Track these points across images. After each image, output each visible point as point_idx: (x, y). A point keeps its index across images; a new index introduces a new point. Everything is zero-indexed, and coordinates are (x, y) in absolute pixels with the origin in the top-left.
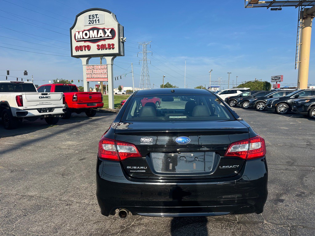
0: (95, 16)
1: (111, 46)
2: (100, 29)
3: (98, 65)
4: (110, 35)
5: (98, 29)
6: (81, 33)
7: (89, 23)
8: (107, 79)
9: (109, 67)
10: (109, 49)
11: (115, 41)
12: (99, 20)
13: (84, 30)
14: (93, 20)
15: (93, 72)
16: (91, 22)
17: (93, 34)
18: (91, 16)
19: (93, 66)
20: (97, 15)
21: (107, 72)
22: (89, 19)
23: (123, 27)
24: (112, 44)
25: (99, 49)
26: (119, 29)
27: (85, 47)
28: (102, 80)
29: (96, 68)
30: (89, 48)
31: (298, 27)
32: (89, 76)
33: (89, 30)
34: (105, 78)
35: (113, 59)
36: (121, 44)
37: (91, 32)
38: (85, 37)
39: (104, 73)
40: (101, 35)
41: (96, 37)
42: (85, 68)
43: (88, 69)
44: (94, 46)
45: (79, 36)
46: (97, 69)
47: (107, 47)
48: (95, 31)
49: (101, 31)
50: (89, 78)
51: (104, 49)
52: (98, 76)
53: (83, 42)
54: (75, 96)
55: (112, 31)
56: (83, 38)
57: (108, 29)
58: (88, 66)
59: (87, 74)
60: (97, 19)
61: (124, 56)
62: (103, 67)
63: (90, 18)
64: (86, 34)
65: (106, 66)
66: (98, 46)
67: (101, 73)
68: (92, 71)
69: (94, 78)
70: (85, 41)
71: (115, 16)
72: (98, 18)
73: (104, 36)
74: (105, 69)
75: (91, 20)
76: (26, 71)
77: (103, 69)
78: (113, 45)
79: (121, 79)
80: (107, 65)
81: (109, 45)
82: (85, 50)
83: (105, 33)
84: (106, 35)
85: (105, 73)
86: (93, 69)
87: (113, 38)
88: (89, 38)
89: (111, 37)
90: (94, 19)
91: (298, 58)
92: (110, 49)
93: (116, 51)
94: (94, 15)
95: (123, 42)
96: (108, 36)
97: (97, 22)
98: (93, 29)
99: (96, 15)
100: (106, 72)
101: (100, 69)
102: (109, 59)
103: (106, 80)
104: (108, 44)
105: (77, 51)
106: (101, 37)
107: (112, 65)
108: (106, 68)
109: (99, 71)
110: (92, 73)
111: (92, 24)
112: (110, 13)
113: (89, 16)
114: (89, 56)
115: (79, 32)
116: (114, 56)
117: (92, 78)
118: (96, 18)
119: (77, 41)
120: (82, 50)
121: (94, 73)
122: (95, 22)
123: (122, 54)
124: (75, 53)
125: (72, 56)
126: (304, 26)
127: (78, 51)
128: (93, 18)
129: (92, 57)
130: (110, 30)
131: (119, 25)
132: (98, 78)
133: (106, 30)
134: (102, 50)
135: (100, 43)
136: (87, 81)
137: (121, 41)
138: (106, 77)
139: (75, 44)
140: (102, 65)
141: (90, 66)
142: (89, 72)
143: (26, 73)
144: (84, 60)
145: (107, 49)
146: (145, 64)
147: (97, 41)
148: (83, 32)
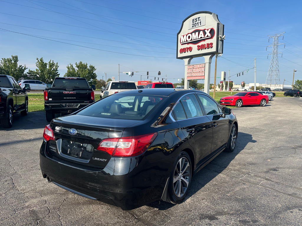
0: (198, 19)
1: (210, 46)
2: (201, 30)
3: (197, 65)
4: (209, 35)
6: (185, 36)
7: (193, 27)
8: (204, 77)
9: (207, 66)
11: (214, 41)
12: (200, 22)
13: (188, 34)
14: (196, 23)
16: (194, 26)
17: (195, 36)
18: (195, 20)
19: (193, 65)
21: (205, 70)
22: (193, 22)
23: (224, 25)
24: (211, 43)
25: (199, 50)
26: (219, 28)
27: (188, 48)
28: (200, 78)
29: (195, 67)
30: (190, 49)
32: (189, 75)
33: (191, 33)
34: (202, 76)
35: (211, 58)
36: (220, 43)
37: (193, 34)
38: (188, 40)
39: (202, 71)
40: (201, 36)
41: (197, 38)
42: (186, 67)
43: (189, 69)
44: (194, 47)
45: (183, 39)
46: (196, 68)
47: (206, 47)
48: (197, 33)
49: (201, 33)
50: (189, 77)
51: (203, 49)
52: (197, 75)
53: (187, 44)
55: (212, 31)
56: (187, 41)
57: (208, 30)
58: (189, 66)
59: (188, 73)
60: (200, 21)
61: (222, 53)
62: (201, 66)
64: (189, 37)
65: (204, 65)
66: (198, 46)
67: (200, 72)
68: (192, 70)
69: (193, 76)
70: (188, 43)
71: (217, 15)
72: (200, 20)
73: (204, 36)
74: (203, 67)
75: (194, 23)
76: (159, 72)
77: (201, 68)
78: (212, 44)
79: (243, 75)
80: (205, 64)
81: (208, 44)
82: (188, 52)
83: (205, 33)
84: (206, 36)
85: (203, 71)
86: (193, 68)
87: (212, 37)
88: (191, 40)
89: (210, 37)
90: (197, 22)
92: (209, 48)
93: (214, 49)
94: (197, 18)
96: (208, 36)
97: (199, 24)
98: (195, 32)
100: (204, 71)
101: (198, 68)
102: (207, 58)
103: (203, 77)
105: (181, 53)
106: (201, 38)
107: (210, 63)
109: (198, 70)
110: (192, 72)
111: (195, 27)
112: (211, 14)
113: (193, 20)
114: (191, 57)
115: (184, 36)
116: (212, 54)
117: (191, 77)
118: (199, 21)
119: (182, 44)
120: (185, 52)
121: (194, 72)
122: (197, 25)
123: (220, 51)
124: (180, 55)
125: (177, 58)
127: (182, 53)
128: (196, 21)
129: (193, 57)
130: (209, 30)
131: (218, 24)
132: (196, 76)
133: (206, 31)
134: (201, 50)
135: (200, 44)
136: (187, 79)
137: (220, 39)
138: (204, 75)
139: (180, 47)
140: (200, 64)
141: (191, 65)
142: (190, 71)
143: (159, 74)
144: (186, 60)
145: (206, 49)
146: (275, 58)
147: (198, 42)
148: (187, 35)
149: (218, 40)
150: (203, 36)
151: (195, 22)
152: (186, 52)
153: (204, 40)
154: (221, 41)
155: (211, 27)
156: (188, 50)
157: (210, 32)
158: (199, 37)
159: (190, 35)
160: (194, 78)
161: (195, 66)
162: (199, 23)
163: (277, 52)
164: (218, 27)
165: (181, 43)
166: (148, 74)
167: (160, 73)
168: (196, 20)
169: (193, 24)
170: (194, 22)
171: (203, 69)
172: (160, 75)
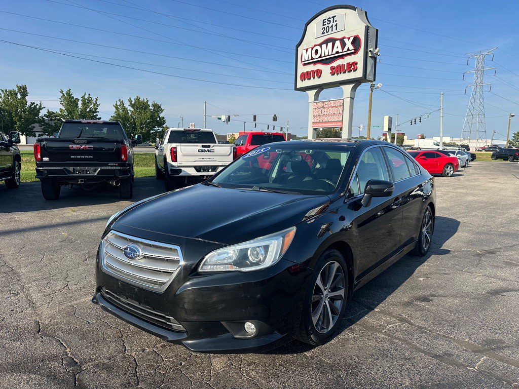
0: (332, 20)
1: (352, 67)
2: (338, 40)
3: (330, 101)
4: (351, 47)
5: (333, 41)
6: (310, 50)
7: (323, 33)
8: (341, 124)
9: (347, 103)
10: (349, 72)
11: (359, 58)
12: (336, 25)
13: (315, 46)
14: (328, 27)
15: (322, 113)
16: (325, 31)
17: (326, 50)
18: (326, 21)
19: (323, 102)
20: (335, 16)
21: (343, 111)
22: (323, 25)
23: (377, 30)
24: (353, 63)
25: (333, 74)
26: (368, 35)
27: (314, 72)
28: (334, 124)
29: (327, 106)
30: (318, 73)
32: (316, 120)
33: (320, 45)
34: (339, 121)
35: (354, 89)
36: (370, 62)
37: (324, 46)
38: (314, 56)
39: (338, 112)
40: (337, 50)
41: (330, 53)
42: (311, 106)
43: (315, 109)
44: (326, 69)
45: (307, 56)
46: (328, 108)
47: (346, 68)
48: (330, 45)
49: (338, 43)
50: (316, 122)
51: (341, 73)
52: (329, 119)
53: (312, 65)
55: (356, 41)
56: (312, 58)
57: (349, 39)
58: (316, 103)
59: (314, 116)
61: (374, 81)
62: (337, 103)
63: (325, 24)
64: (316, 52)
65: (341, 102)
66: (332, 68)
67: (334, 114)
68: (322, 110)
69: (323, 122)
70: (315, 63)
72: (336, 21)
73: (343, 50)
74: (340, 106)
75: (325, 27)
77: (337, 107)
78: (355, 64)
80: (344, 100)
81: (348, 64)
82: (314, 78)
83: (343, 44)
84: (345, 49)
85: (340, 113)
86: (323, 107)
87: (356, 52)
88: (321, 57)
89: (353, 51)
90: (330, 25)
92: (350, 71)
93: (359, 74)
94: (330, 18)
96: (348, 50)
97: (334, 28)
98: (326, 42)
99: (333, 17)
100: (341, 112)
101: (332, 107)
102: (347, 89)
103: (339, 124)
104: (347, 64)
105: (302, 81)
106: (337, 52)
107: (352, 98)
108: (341, 104)
109: (331, 111)
110: (320, 114)
111: (326, 34)
112: (355, 10)
113: (324, 20)
114: (320, 87)
115: (307, 50)
116: (357, 82)
117: (320, 122)
118: (333, 22)
119: (304, 65)
120: (310, 79)
121: (324, 115)
122: (330, 29)
123: (370, 77)
124: (300, 84)
125: (296, 89)
127: (305, 80)
128: (329, 23)
129: (324, 87)
130: (351, 39)
131: (367, 28)
132: (329, 122)
133: (346, 40)
134: (338, 74)
135: (335, 64)
136: (313, 127)
137: (370, 54)
138: (341, 119)
139: (302, 69)
140: (336, 100)
141: (319, 102)
142: (318, 112)
144: (312, 93)
145: (345, 72)
146: (478, 93)
147: (331, 60)
148: (312, 49)
149: (367, 57)
150: (340, 50)
151: (327, 25)
152: (312, 78)
153: (342, 57)
154: (371, 59)
155: (355, 34)
156: (315, 74)
157: (353, 43)
158: (334, 52)
159: (318, 48)
160: (324, 125)
161: (327, 104)
162: (334, 26)
164: (368, 32)
165: (303, 63)
168: (328, 21)
169: (324, 28)
170: (325, 25)
171: (341, 109)
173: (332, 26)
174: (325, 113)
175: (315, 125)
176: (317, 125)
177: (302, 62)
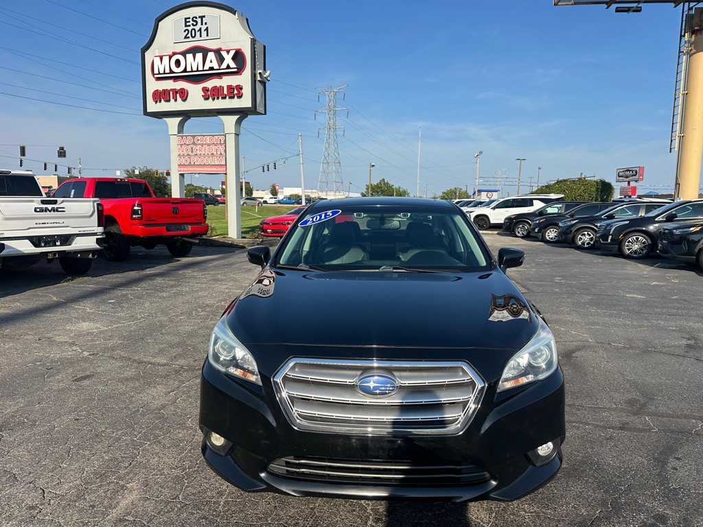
0: (199, 20)
1: (235, 92)
2: (211, 50)
3: (204, 136)
4: (233, 65)
5: (205, 52)
6: (166, 59)
7: (186, 37)
8: (224, 169)
9: (231, 140)
10: (231, 98)
11: (244, 79)
12: (207, 29)
13: (174, 54)
14: (195, 30)
15: (192, 152)
16: (189, 35)
17: (194, 63)
18: (191, 20)
19: (194, 137)
20: (204, 16)
21: (225, 151)
22: (186, 26)
23: (265, 47)
24: (237, 86)
25: (206, 98)
26: (255, 51)
27: (175, 92)
28: (214, 169)
29: (199, 142)
30: (184, 94)
31: (680, 52)
32: (183, 161)
33: (184, 54)
34: (221, 165)
35: (239, 122)
36: (259, 88)
37: (189, 56)
38: (174, 68)
39: (219, 153)
40: (211, 65)
41: (200, 68)
42: (174, 141)
43: (182, 145)
44: (195, 90)
45: (162, 66)
46: (202, 145)
47: (225, 92)
48: (199, 56)
49: (211, 56)
50: (184, 165)
51: (218, 98)
52: (205, 161)
53: (172, 81)
54: (136, 208)
55: (238, 56)
56: (171, 72)
57: (228, 52)
58: (182, 137)
59: (179, 155)
60: (204, 27)
61: (265, 114)
62: (215, 140)
63: (188, 24)
64: (178, 63)
65: (222, 138)
66: (205, 90)
67: (212, 154)
68: (192, 148)
69: (194, 165)
70: (176, 79)
71: (247, 20)
72: (206, 24)
73: (220, 66)
74: (221, 144)
75: (190, 29)
77: (216, 145)
78: (239, 88)
80: (225, 136)
81: (230, 87)
82: (176, 100)
83: (221, 59)
84: (224, 66)
85: (221, 154)
86: (194, 143)
87: (239, 71)
88: (185, 71)
89: (236, 70)
90: (197, 28)
91: (678, 127)
92: (233, 97)
93: (246, 102)
94: (196, 18)
95: (263, 83)
96: (228, 67)
97: (204, 33)
98: (194, 51)
99: (202, 17)
100: (223, 153)
101: (209, 145)
102: (230, 121)
103: (221, 169)
104: (228, 86)
105: (156, 102)
106: (212, 69)
107: (237, 135)
108: (222, 142)
110: (190, 153)
111: (191, 39)
112: (234, 13)
113: (186, 19)
114: (186, 115)
115: (161, 58)
116: (242, 113)
117: (190, 165)
118: (202, 24)
119: (158, 79)
120: (169, 101)
121: (196, 155)
122: (198, 34)
123: (260, 109)
124: (152, 107)
125: (146, 113)
126: (694, 51)
127: (160, 101)
128: (195, 23)
129: (191, 115)
130: (232, 53)
131: (253, 42)
132: (205, 165)
133: (224, 54)
134: (214, 99)
135: (210, 84)
136: (179, 171)
137: (259, 78)
138: (224, 163)
139: (153, 85)
140: (213, 136)
141: (186, 136)
142: (184, 150)
143: (62, 153)
144: (173, 123)
145: (224, 98)
146: (332, 137)
148: (170, 57)
149: (255, 81)
150: (216, 66)
151: (192, 27)
152: (172, 100)
153: (219, 75)
154: (259, 83)
155: (238, 47)
156: (178, 95)
157: (233, 59)
158: (206, 67)
159: (181, 58)
160: (198, 169)
161: (199, 140)
162: (203, 30)
163: (334, 123)
164: (255, 48)
165: (156, 76)
166: (23, 153)
167: (65, 152)
168: (193, 20)
169: (188, 30)
170: (189, 26)
171: (221, 148)
172: (65, 156)
173: (200, 30)
174: (198, 152)
175: (183, 169)
176: (186, 169)
177: (153, 74)
